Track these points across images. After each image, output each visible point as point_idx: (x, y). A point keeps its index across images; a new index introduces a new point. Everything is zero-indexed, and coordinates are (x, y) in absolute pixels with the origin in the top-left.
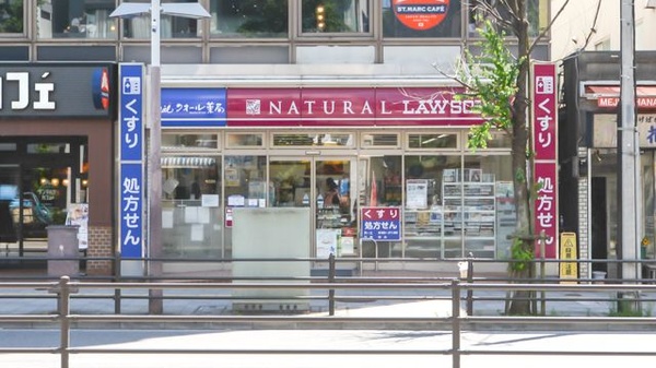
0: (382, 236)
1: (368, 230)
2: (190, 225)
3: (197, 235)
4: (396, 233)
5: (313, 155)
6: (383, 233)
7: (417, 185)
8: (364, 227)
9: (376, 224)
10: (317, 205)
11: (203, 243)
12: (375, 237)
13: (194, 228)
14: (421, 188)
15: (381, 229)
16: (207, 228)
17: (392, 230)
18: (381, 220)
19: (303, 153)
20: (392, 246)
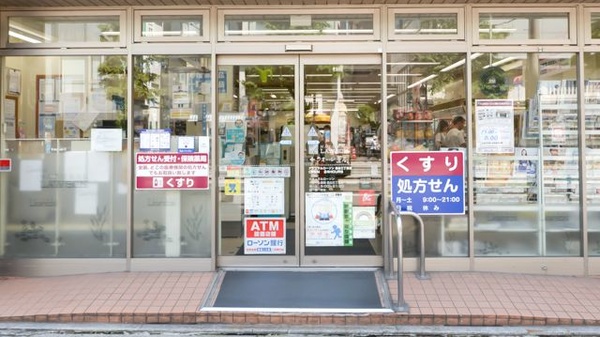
0: (431, 205)
1: (403, 195)
2: (72, 185)
3: (86, 204)
4: (456, 199)
5: (299, 54)
6: (433, 200)
7: (495, 109)
8: (396, 188)
9: (419, 183)
10: (307, 146)
11: (92, 219)
12: (417, 208)
13: (79, 191)
14: (504, 115)
15: (429, 193)
16: (103, 189)
17: (449, 194)
18: (427, 177)
19: (280, 48)
20: (446, 225)
